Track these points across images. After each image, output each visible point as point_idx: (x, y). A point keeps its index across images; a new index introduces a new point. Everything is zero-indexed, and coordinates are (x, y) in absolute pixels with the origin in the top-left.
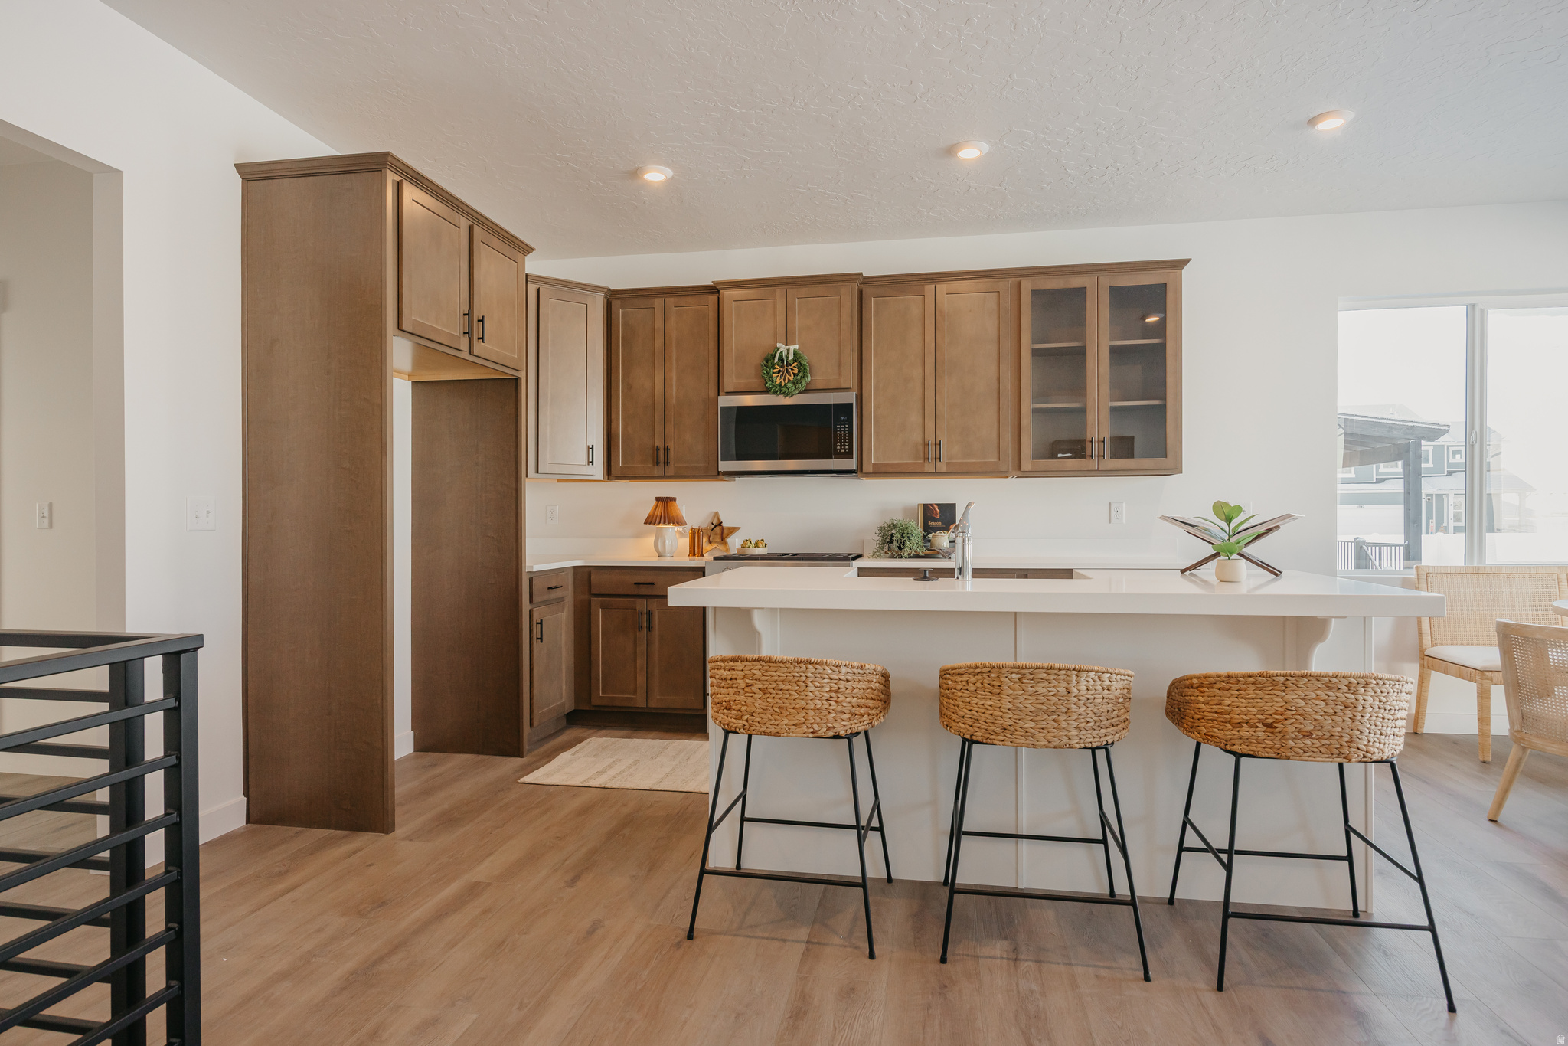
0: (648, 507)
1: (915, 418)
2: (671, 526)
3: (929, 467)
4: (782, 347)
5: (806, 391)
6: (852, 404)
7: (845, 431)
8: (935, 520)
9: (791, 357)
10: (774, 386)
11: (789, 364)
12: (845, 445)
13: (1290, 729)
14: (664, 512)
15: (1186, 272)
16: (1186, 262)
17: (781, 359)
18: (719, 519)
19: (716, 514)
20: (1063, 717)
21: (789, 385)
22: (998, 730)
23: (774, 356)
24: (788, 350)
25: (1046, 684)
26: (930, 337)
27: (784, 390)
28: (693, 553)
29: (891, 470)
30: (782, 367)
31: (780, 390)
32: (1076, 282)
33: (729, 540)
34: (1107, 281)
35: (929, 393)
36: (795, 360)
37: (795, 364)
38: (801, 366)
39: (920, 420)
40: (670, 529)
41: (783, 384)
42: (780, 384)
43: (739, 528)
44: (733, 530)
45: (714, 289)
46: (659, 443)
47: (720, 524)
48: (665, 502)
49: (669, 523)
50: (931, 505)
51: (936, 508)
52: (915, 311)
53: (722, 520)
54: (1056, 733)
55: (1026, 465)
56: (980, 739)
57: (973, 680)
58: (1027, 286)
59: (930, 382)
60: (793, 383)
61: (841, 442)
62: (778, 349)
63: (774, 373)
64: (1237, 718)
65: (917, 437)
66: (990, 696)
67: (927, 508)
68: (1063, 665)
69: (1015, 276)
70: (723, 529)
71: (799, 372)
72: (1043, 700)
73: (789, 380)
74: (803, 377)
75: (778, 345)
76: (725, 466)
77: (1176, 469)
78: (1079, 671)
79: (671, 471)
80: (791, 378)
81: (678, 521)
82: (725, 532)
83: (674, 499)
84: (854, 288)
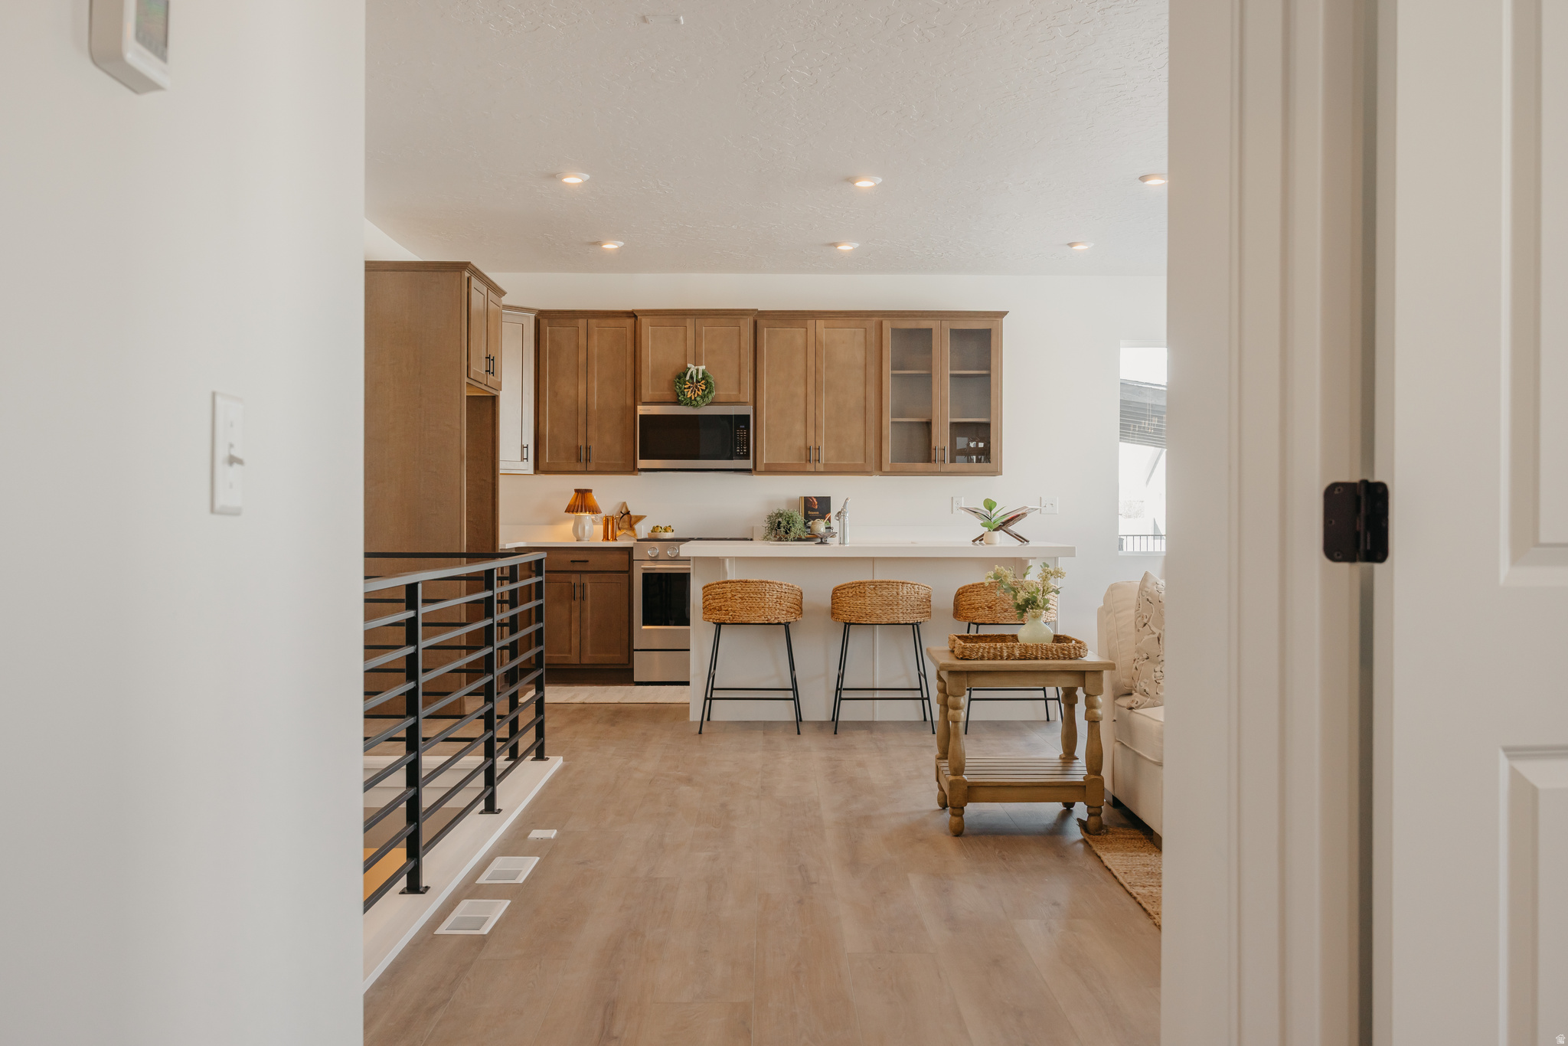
0: (569, 497)
1: (799, 427)
2: (587, 514)
3: (810, 467)
4: (693, 368)
5: (712, 403)
6: (749, 416)
7: (743, 437)
8: (814, 510)
9: (700, 376)
10: (685, 399)
11: (698, 382)
12: (743, 449)
13: (998, 608)
14: (582, 502)
15: (1005, 319)
16: (1005, 313)
17: (691, 377)
18: (627, 508)
19: (624, 504)
20: (895, 607)
21: (698, 399)
22: (864, 616)
23: (685, 375)
24: (697, 370)
25: (887, 590)
26: (811, 363)
27: (694, 403)
28: (606, 538)
29: (779, 469)
30: (693, 383)
31: (690, 403)
32: (925, 324)
33: (636, 527)
34: (948, 325)
35: (811, 408)
36: (703, 379)
37: (703, 382)
38: (707, 384)
39: (803, 429)
40: (587, 517)
41: (693, 398)
42: (691, 398)
43: (645, 516)
44: (639, 518)
45: (632, 315)
46: (581, 443)
47: (628, 513)
48: (582, 493)
49: (586, 511)
50: (810, 497)
51: (815, 500)
52: (799, 341)
53: (629, 510)
54: (892, 615)
55: (886, 467)
56: (854, 622)
57: (851, 590)
58: (887, 325)
59: (811, 398)
60: (702, 397)
61: (740, 446)
62: (689, 369)
63: (685, 388)
64: (977, 606)
65: (800, 442)
66: (860, 598)
67: (807, 500)
68: (895, 580)
69: (879, 317)
70: (631, 517)
71: (706, 388)
72: (886, 599)
73: (698, 395)
74: (710, 392)
75: (689, 365)
76: (642, 464)
77: (997, 472)
78: (903, 583)
79: (592, 467)
80: (700, 393)
81: (594, 510)
82: (633, 519)
83: (590, 491)
84: (750, 320)
